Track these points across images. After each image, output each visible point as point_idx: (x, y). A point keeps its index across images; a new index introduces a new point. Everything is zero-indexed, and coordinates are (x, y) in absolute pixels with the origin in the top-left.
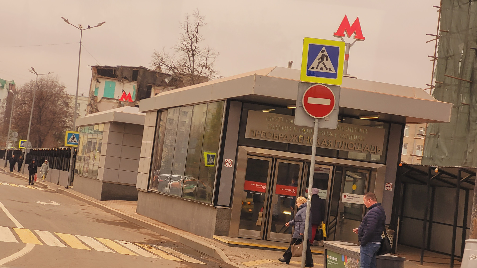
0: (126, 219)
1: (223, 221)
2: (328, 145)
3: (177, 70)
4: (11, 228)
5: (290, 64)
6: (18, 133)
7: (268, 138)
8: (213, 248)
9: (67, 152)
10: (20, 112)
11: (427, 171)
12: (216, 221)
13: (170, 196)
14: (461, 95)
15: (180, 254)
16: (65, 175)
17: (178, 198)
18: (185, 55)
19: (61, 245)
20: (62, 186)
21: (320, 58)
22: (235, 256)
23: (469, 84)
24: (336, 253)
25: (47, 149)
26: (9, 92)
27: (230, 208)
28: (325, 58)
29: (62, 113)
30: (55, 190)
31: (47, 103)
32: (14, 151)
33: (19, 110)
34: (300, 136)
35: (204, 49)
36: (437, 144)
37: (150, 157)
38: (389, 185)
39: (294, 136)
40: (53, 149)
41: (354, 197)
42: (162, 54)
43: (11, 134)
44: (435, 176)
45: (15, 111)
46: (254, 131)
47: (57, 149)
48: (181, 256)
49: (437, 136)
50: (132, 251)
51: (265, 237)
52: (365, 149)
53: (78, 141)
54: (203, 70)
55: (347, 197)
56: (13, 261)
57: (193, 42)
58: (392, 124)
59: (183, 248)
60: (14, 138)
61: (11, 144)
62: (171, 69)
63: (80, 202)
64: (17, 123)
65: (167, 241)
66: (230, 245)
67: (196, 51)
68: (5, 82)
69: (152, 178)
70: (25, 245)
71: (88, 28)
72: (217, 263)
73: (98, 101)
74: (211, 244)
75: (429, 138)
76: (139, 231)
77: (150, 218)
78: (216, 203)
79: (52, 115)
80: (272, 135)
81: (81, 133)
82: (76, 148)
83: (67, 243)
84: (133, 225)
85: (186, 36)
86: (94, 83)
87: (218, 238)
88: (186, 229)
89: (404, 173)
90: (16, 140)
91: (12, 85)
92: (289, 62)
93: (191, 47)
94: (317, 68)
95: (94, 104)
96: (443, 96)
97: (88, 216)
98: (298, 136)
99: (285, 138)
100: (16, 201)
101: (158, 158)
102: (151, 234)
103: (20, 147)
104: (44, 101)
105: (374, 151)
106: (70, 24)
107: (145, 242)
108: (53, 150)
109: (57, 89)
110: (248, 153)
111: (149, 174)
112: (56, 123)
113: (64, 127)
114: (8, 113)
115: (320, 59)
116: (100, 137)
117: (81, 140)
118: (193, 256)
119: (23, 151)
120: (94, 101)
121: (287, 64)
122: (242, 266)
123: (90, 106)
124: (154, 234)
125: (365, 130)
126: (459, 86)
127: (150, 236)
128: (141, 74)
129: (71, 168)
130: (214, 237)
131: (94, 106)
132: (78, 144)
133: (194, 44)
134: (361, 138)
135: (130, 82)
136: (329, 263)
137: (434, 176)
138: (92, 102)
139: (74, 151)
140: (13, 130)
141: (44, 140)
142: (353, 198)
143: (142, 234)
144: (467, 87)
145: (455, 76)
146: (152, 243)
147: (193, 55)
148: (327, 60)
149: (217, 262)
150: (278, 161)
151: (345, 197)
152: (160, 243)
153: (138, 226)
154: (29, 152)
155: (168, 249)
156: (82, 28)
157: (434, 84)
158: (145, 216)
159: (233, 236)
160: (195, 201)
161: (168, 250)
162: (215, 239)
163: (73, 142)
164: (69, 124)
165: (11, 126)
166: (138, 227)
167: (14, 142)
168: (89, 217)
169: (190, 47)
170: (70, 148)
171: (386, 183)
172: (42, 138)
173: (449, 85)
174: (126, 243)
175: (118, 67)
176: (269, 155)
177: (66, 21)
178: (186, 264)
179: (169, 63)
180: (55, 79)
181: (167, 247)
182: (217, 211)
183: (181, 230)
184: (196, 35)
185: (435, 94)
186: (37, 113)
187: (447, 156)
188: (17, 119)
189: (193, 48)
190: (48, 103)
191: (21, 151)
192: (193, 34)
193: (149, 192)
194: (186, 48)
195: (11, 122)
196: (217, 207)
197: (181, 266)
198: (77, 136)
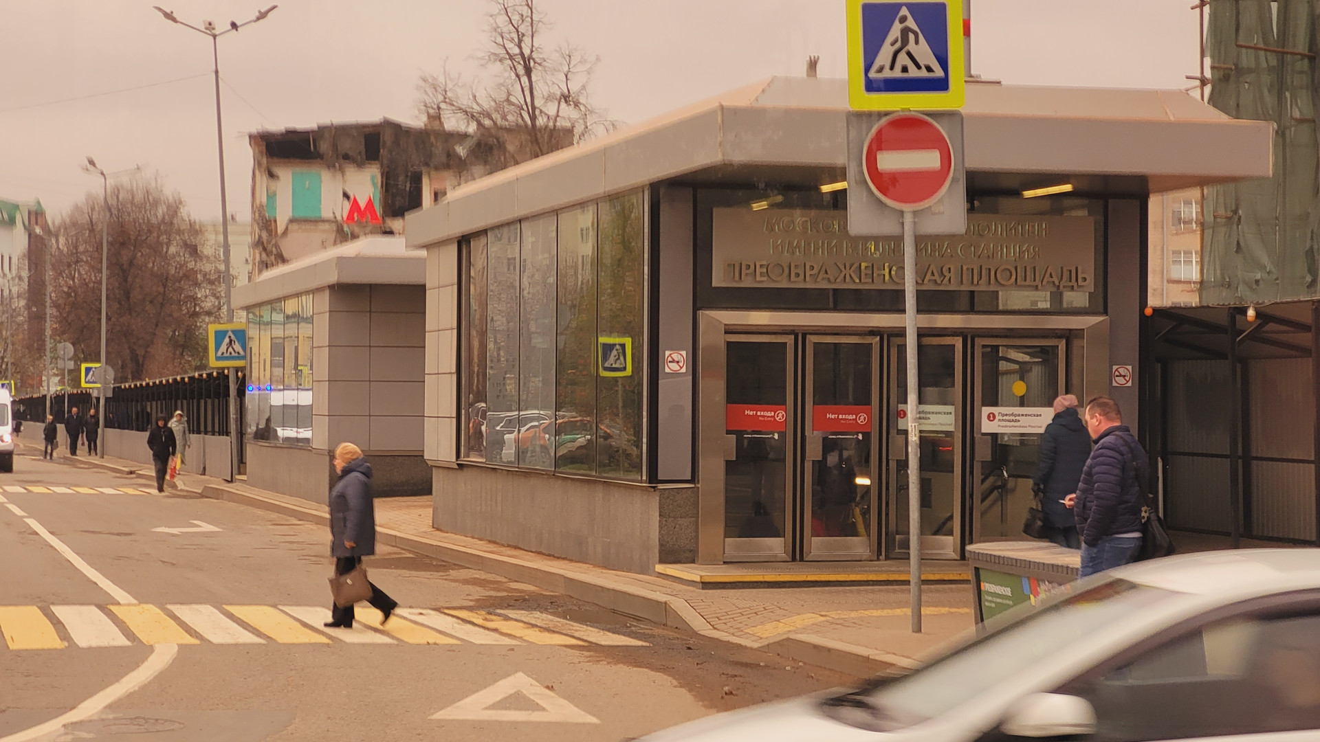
0: (406, 548)
1: (679, 522)
2: (942, 281)
3: (489, 116)
4: (103, 608)
5: (813, 65)
6: (74, 344)
7: (775, 281)
8: (662, 598)
9: (217, 382)
10: (69, 287)
11: (1224, 320)
12: (659, 526)
13: (521, 471)
14: (1288, 94)
15: (572, 626)
16: (220, 447)
17: (546, 474)
18: (506, 74)
19: (249, 638)
20: (215, 479)
21: (898, 37)
22: (725, 614)
23: (1306, 61)
24: (1005, 573)
25: (161, 382)
26: (31, 235)
27: (692, 486)
28: (912, 37)
29: (185, 275)
30: (200, 491)
31: (140, 254)
32: (71, 396)
33: (66, 281)
34: (863, 265)
35: (556, 51)
36: (1238, 243)
37: (454, 370)
38: (1122, 371)
39: (848, 267)
40: (176, 379)
41: (1023, 415)
42: (441, 79)
43: (54, 349)
44: (1250, 330)
45: (56, 287)
46: (734, 265)
47: (189, 377)
48: (576, 630)
49: (1233, 218)
50: (440, 632)
51: (797, 554)
52: (1044, 283)
53: (244, 350)
54: (560, 108)
55: (997, 418)
56: (130, 696)
57: (523, 35)
58: (1111, 202)
59: (576, 608)
60: (64, 360)
61: (57, 379)
62: (471, 116)
63: (274, 516)
64: (65, 318)
65: (531, 593)
66: (706, 585)
67: (534, 59)
68: (17, 207)
69: (465, 428)
70: (150, 649)
71: (230, 27)
72: (678, 638)
73: (280, 230)
74: (654, 587)
75: (1214, 228)
76: (447, 575)
77: (473, 538)
78: (653, 477)
79: (158, 286)
80: (787, 271)
81: (251, 325)
82: (243, 369)
83: (262, 630)
84: (428, 561)
85: (502, 20)
86: (262, 180)
87: (671, 570)
88: (581, 558)
89: (1161, 334)
90: (71, 365)
91: (37, 215)
92: (808, 59)
93: (520, 47)
94: (892, 68)
95: (269, 242)
96: (1238, 105)
97: (305, 552)
98: (858, 264)
99: (822, 275)
100: (99, 533)
101: (476, 371)
102: (483, 580)
103: (83, 385)
104: (132, 248)
105: (1070, 281)
106: (181, 23)
107: (472, 604)
108: (179, 382)
109: (161, 210)
110: (727, 327)
111: (457, 417)
112: (173, 306)
113: (195, 315)
114: (35, 293)
115: (896, 41)
116: (305, 330)
117: (254, 345)
118: (609, 626)
119: (95, 394)
120: (270, 232)
121: (805, 67)
122: (747, 638)
123: (261, 248)
124: (492, 579)
125: (1040, 226)
126: (1279, 71)
127: (481, 587)
128: (389, 143)
129: (234, 426)
130: (659, 568)
131: (269, 247)
132: (246, 354)
133: (527, 41)
134: (1032, 251)
135: (360, 165)
136: (987, 604)
137: (1244, 331)
138: (265, 235)
139: (237, 377)
140: (58, 338)
141: (144, 357)
142: (1017, 418)
143: (457, 584)
144: (1301, 72)
145: (1265, 43)
146: (490, 606)
147: (528, 71)
148: (917, 42)
149: (676, 635)
150: (812, 339)
151: (992, 419)
152: (512, 602)
153: (444, 564)
154: (110, 395)
155: (536, 616)
156: (214, 31)
157: (1208, 74)
158: (459, 534)
159: (711, 561)
160: (594, 476)
161: (539, 618)
162: (661, 575)
163: (231, 353)
164: (208, 304)
165: (49, 326)
166: (444, 566)
167: (66, 370)
168: (305, 554)
169: (517, 51)
170: (226, 371)
171: (1115, 367)
172: (141, 352)
173: (1250, 71)
174: (421, 614)
175: (322, 130)
176: (782, 328)
177: (169, 16)
178: (596, 651)
179: (465, 102)
180: (153, 184)
181: (535, 609)
182: (658, 498)
183: (564, 559)
184: (530, 14)
185: (1215, 101)
186: (117, 284)
187: (1269, 273)
188: (63, 306)
189: (527, 52)
190: (142, 254)
191: (90, 395)
192: (521, 11)
193: (461, 466)
194: (508, 53)
195: (48, 316)
196: (659, 488)
197: (581, 660)
198: (241, 336)
